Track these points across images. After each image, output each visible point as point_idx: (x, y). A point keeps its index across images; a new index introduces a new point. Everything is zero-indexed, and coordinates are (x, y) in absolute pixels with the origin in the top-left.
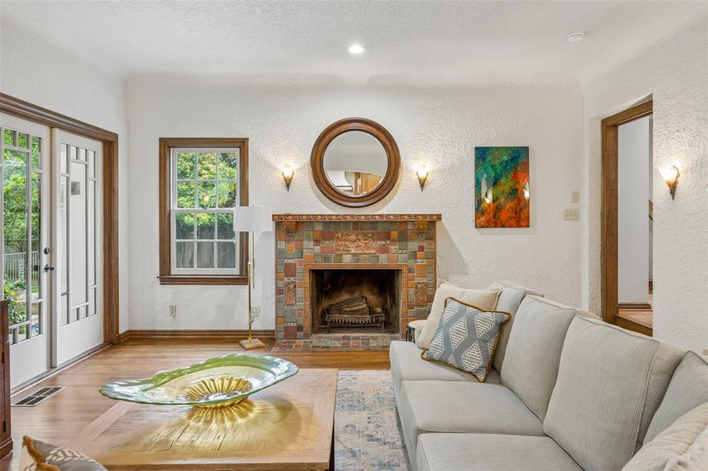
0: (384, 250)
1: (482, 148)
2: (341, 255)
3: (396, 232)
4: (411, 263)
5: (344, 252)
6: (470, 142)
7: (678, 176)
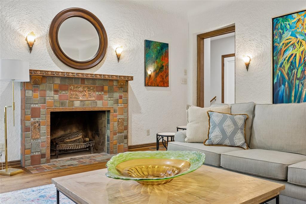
0: (100, 98)
1: (149, 41)
2: (73, 101)
3: (107, 87)
4: (115, 106)
5: (75, 99)
6: (142, 37)
7: (250, 60)
